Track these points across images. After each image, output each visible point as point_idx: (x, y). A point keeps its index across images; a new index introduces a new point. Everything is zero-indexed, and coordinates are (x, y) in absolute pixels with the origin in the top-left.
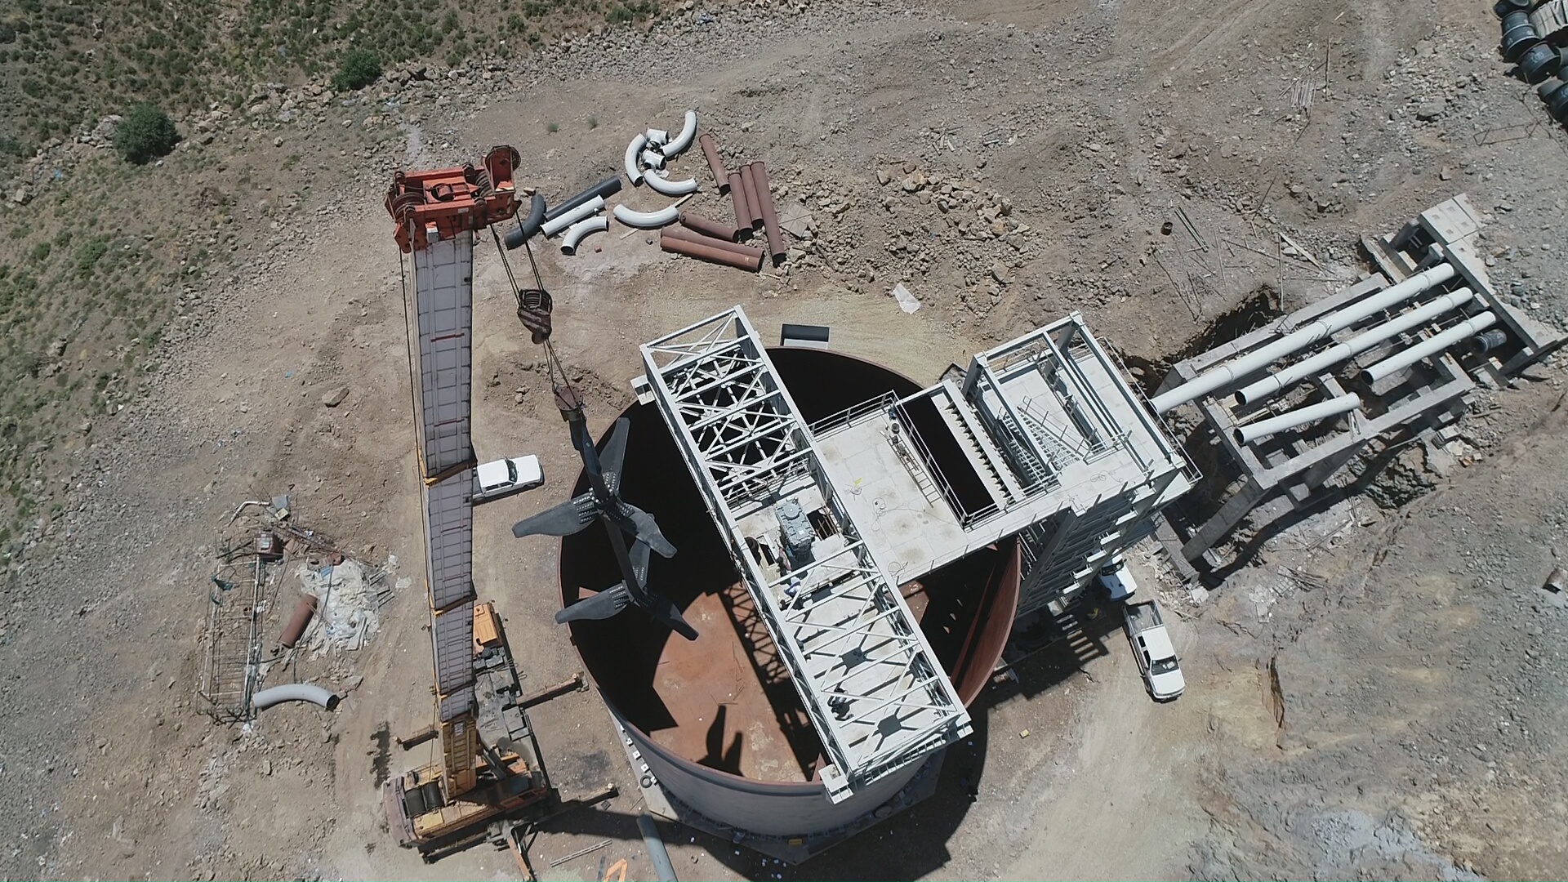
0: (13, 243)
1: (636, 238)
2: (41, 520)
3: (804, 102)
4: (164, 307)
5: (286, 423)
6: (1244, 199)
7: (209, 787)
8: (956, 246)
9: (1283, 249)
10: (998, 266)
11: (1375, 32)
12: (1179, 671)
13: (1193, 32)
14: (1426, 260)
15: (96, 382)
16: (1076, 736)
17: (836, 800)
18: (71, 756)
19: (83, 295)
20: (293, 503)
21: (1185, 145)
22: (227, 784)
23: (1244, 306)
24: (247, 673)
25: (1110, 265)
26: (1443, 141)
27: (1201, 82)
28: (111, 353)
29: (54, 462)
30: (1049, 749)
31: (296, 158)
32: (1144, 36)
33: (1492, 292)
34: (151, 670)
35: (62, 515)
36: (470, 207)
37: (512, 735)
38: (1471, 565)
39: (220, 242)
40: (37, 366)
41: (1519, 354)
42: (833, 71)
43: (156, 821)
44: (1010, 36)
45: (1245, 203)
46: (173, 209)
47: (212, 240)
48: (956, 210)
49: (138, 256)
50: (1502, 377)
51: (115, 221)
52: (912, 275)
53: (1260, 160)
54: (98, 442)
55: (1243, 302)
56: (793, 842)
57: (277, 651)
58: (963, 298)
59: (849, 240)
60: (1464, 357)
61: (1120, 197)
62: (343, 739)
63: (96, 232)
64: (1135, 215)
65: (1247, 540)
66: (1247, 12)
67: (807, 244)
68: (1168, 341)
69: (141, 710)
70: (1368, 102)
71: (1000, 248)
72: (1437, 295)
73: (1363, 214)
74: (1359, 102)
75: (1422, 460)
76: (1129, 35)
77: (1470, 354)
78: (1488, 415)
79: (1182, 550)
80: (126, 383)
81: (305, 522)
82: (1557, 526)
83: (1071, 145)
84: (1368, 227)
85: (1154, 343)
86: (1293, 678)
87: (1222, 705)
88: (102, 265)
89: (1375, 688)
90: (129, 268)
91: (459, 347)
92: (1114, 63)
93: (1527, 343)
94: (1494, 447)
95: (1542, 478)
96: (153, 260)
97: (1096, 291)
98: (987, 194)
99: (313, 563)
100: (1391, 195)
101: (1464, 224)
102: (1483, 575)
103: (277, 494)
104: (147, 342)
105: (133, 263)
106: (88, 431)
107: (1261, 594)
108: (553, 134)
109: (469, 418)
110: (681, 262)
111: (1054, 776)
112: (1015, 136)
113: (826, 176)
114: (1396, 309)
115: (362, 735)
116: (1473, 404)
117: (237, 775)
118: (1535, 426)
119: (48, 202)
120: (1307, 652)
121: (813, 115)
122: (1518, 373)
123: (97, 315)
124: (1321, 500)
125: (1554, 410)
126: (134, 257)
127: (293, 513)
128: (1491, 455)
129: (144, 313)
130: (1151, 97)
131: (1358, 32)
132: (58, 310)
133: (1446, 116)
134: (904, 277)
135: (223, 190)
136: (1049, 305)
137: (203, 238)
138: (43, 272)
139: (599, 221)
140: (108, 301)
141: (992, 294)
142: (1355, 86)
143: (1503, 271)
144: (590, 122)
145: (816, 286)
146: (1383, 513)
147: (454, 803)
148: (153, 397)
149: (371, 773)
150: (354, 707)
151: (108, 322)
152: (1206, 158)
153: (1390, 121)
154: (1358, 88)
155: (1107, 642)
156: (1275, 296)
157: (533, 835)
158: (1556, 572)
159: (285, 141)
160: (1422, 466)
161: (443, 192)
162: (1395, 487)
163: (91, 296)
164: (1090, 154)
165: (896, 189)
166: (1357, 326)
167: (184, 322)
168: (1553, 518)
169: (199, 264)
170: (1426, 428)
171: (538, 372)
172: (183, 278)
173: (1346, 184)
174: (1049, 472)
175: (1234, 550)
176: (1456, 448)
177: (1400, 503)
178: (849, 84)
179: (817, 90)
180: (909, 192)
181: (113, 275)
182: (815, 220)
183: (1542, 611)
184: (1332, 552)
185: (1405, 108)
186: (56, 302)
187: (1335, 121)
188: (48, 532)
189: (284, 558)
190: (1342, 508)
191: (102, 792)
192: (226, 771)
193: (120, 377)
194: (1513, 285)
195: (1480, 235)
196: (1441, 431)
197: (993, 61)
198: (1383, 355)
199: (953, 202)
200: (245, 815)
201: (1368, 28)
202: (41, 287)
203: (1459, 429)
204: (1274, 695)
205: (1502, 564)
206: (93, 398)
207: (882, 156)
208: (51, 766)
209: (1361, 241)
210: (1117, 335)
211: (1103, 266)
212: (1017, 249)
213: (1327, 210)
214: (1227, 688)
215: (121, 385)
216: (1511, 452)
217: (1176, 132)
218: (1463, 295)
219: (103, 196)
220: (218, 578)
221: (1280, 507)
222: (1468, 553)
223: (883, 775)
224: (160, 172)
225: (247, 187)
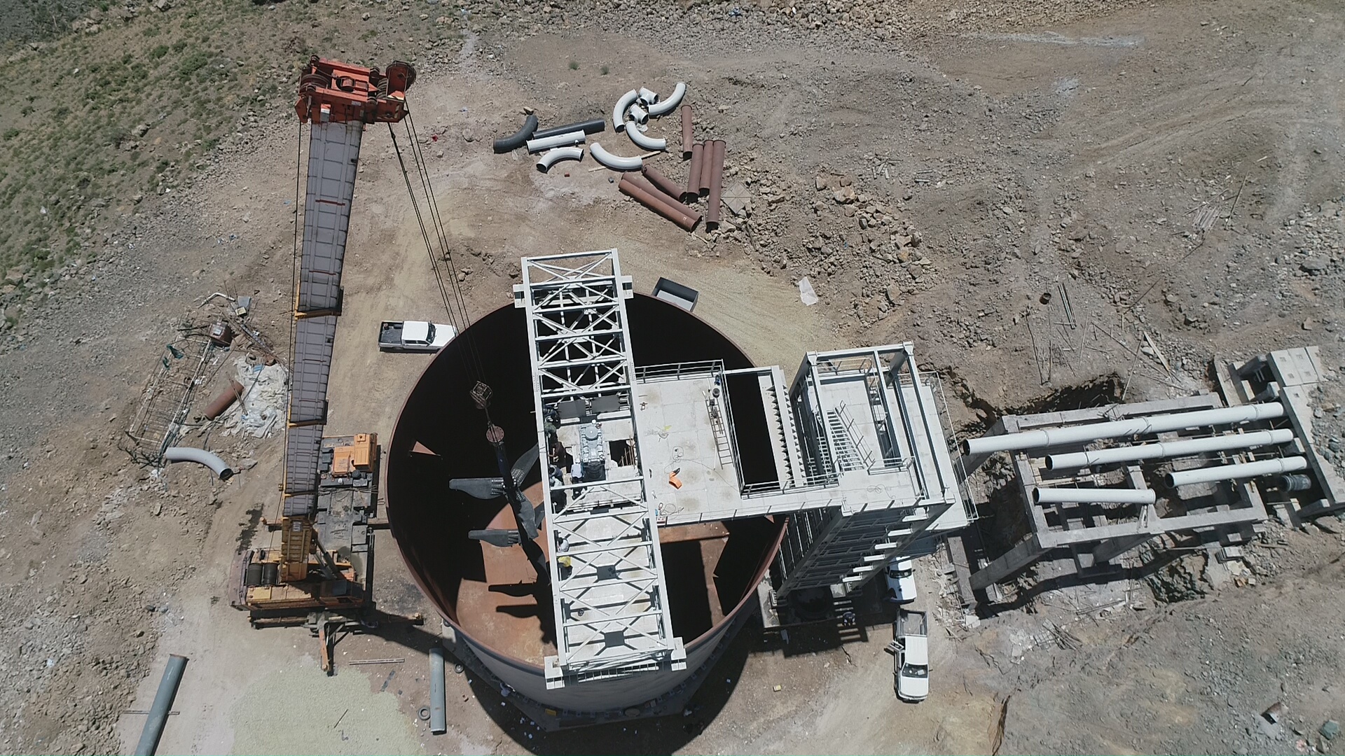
0: (143, 39)
1: (601, 174)
2: (80, 261)
3: (776, 102)
4: (229, 122)
5: (269, 240)
6: (1122, 294)
7: (107, 510)
8: (863, 259)
9: (1143, 347)
10: (893, 288)
11: (1289, 182)
12: (926, 680)
13: (1127, 136)
14: (1263, 395)
15: (158, 165)
16: (820, 705)
17: (550, 686)
18: (28, 452)
19: (176, 94)
20: (253, 306)
21: (1085, 232)
22: (122, 512)
23: (1091, 385)
24: (170, 429)
25: (986, 315)
26: (1315, 295)
27: (1120, 182)
28: (177, 146)
29: (106, 218)
30: (794, 708)
31: (373, 33)
32: (1084, 128)
33: (1310, 440)
34: (104, 403)
35: (95, 261)
36: (363, 103)
37: (354, 547)
38: (1205, 674)
39: (289, 83)
40: (121, 139)
41: (1316, 503)
42: (811, 82)
43: (63, 523)
44: (970, 95)
45: (1122, 297)
46: (266, 47)
47: (285, 79)
48: (873, 229)
49: (227, 76)
50: (1298, 519)
51: (221, 43)
52: (819, 273)
53: (1148, 263)
54: (142, 212)
55: (1091, 382)
56: (548, 711)
57: (199, 419)
58: (856, 306)
59: (775, 228)
60: (1270, 490)
61: (1014, 260)
62: (225, 506)
63: (204, 48)
64: (1022, 279)
65: (1028, 588)
66: (1181, 132)
67: (740, 220)
68: (1013, 395)
69: (85, 433)
70: (1261, 242)
71: (900, 273)
72: (1263, 429)
73: (1223, 337)
74: (1253, 239)
75: (1202, 569)
76: (1072, 123)
77: (1276, 489)
78: (1273, 548)
79: (969, 578)
80: (179, 173)
81: (257, 324)
82: (1295, 665)
83: (987, 203)
84: (1224, 350)
85: (1002, 393)
86: (1018, 719)
87: (953, 721)
88: (198, 75)
89: (1084, 752)
90: (216, 83)
91: (339, 213)
92: (1050, 143)
93: (1327, 495)
94: (1269, 578)
95: (1297, 618)
96: (236, 82)
97: (968, 334)
98: (904, 223)
99: (251, 358)
100: (1253, 328)
101: (1308, 373)
102: (1213, 686)
103: (243, 295)
104: (205, 144)
105: (222, 80)
106: (139, 201)
107: (1021, 638)
108: (572, 70)
109: (340, 274)
110: (631, 204)
111: (789, 732)
112: (944, 182)
113: (775, 168)
114: (1221, 428)
115: (240, 508)
116: (1263, 534)
117: (132, 507)
118: (1311, 571)
119: (180, 14)
120: (1038, 700)
121: (780, 114)
122: (1312, 519)
123: (179, 113)
124: (1103, 573)
125: (1333, 562)
126: (224, 76)
127: (250, 313)
128: (1264, 584)
129: (213, 122)
130: (1071, 182)
131: (1274, 177)
132: (154, 100)
133: (1326, 274)
134: (812, 273)
135: (309, 43)
136: (925, 333)
137: (278, 76)
138: (156, 67)
139: (577, 151)
140: (191, 105)
141: (880, 309)
142: (1255, 224)
143: (1327, 425)
144: (603, 69)
145: (735, 258)
146: (1156, 604)
147: (284, 586)
148: (193, 190)
149: (237, 540)
150: (242, 483)
151: (185, 121)
152: (1101, 248)
153: (1274, 264)
154: (1256, 227)
155: (870, 633)
156: (1121, 385)
157: (344, 633)
158: (1277, 706)
159: (371, 17)
160: (1199, 574)
161: (347, 83)
162: (1173, 585)
163: (181, 97)
164: (1001, 215)
165: (828, 197)
166: (1183, 433)
167: (238, 138)
168: (1293, 656)
169: (268, 96)
170: (1215, 541)
171: (484, 260)
172: (252, 103)
173: (1216, 307)
174: (834, 471)
175: (1016, 593)
176: (1236, 568)
177: (1173, 599)
178: (820, 97)
179: (791, 95)
180: (838, 202)
181: (203, 85)
182: (752, 202)
183: (1253, 736)
184: (1098, 622)
185: (1292, 256)
186: (155, 94)
187: (1225, 249)
188: (81, 272)
189: (230, 347)
190: (1121, 586)
191: (37, 487)
192: (125, 501)
193: (176, 167)
194: (1331, 441)
195: (1318, 388)
196: (1226, 548)
197: (948, 112)
198: (1199, 466)
199: (873, 222)
200: (127, 541)
201: (1285, 176)
202: (149, 79)
203: (1243, 552)
204: (998, 728)
205: (1233, 681)
206: (151, 177)
207: (826, 166)
208: (11, 455)
209: (1213, 360)
210: (973, 377)
211: (981, 314)
212: (914, 278)
213: (1193, 325)
214: (963, 708)
215: (175, 173)
216: (1279, 587)
217: (1082, 218)
218: (1285, 435)
219: (221, 21)
220: (174, 346)
221: (1065, 567)
222: (1208, 662)
223: (596, 678)
224: (269, 14)
225: (328, 45)
